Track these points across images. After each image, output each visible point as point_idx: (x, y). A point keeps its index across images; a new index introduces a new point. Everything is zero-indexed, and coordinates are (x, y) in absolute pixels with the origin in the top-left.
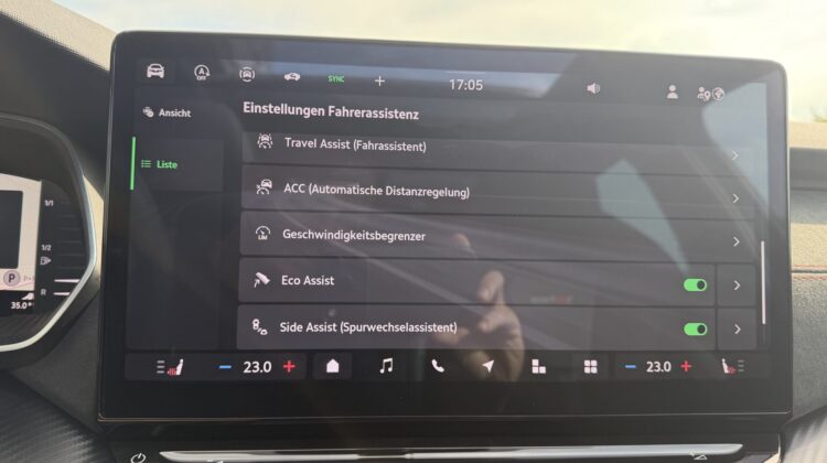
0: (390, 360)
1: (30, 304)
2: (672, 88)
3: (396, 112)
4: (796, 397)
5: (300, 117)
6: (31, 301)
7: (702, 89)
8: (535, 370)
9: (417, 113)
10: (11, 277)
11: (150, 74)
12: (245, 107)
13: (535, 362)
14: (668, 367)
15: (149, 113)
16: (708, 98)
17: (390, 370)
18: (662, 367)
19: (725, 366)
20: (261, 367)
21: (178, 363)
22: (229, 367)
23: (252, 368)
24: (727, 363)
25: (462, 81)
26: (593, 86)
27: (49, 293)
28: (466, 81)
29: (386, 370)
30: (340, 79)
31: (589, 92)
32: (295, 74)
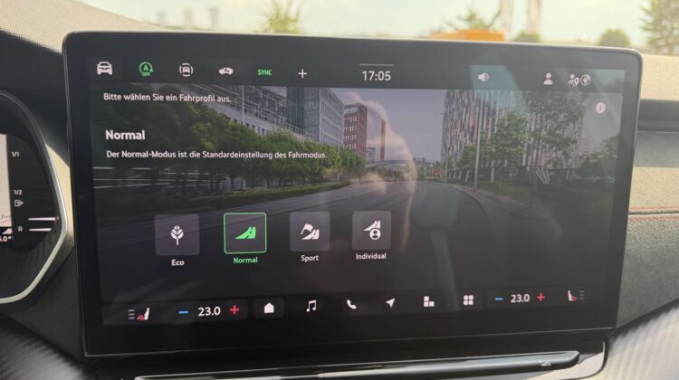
0: (314, 301)
1: (10, 238)
2: (549, 76)
4: (620, 314)
6: (10, 235)
7: (572, 76)
8: (426, 304)
11: (100, 72)
13: (426, 298)
14: (527, 298)
16: (577, 83)
17: (314, 309)
18: (523, 299)
19: (570, 297)
21: (146, 311)
22: (187, 312)
23: (205, 312)
24: (571, 293)
25: (373, 72)
26: (483, 75)
27: (26, 229)
28: (377, 73)
29: (311, 309)
30: (268, 72)
31: (480, 80)
32: (228, 69)
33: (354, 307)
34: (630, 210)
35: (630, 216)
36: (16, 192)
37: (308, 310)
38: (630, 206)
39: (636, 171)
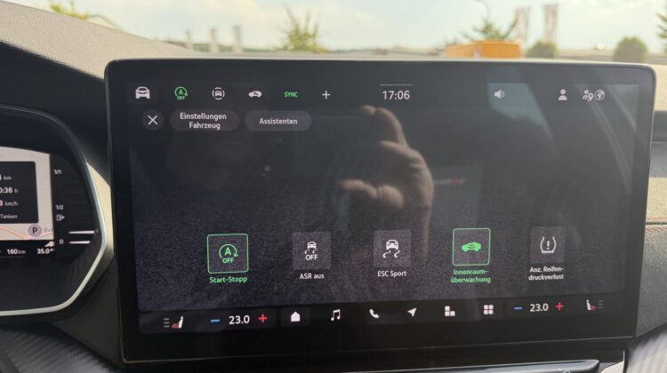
0: (339, 311)
1: (52, 250)
2: (563, 92)
4: (639, 323)
6: (53, 247)
7: (586, 92)
8: (447, 314)
10: (35, 230)
11: (138, 96)
13: (447, 308)
14: (546, 307)
16: (591, 98)
17: (338, 318)
18: (541, 308)
19: (589, 305)
21: (180, 320)
22: (218, 321)
23: (235, 320)
24: (590, 303)
25: (393, 92)
26: (499, 92)
27: (66, 242)
28: (396, 92)
29: (335, 318)
30: (294, 94)
31: (496, 98)
32: (257, 92)
33: (376, 316)
34: (647, 220)
35: (647, 226)
36: (58, 207)
37: (333, 319)
38: (647, 216)
39: (652, 181)
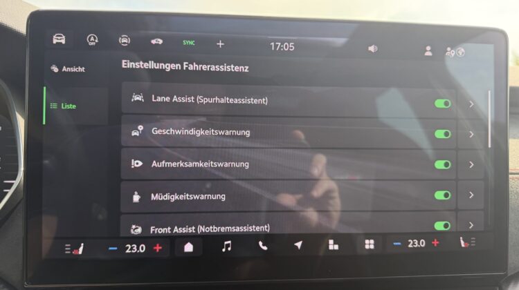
0: (230, 242)
2: (428, 48)
3: (232, 66)
4: (510, 261)
5: (163, 70)
7: (449, 49)
8: (331, 247)
9: (247, 67)
11: (55, 41)
12: (123, 64)
13: (331, 242)
14: (423, 243)
15: (56, 69)
16: (453, 55)
17: (229, 249)
18: (419, 244)
19: (462, 242)
20: (138, 249)
21: (80, 246)
22: (116, 248)
23: (132, 249)
24: (463, 240)
25: (280, 44)
28: (282, 44)
29: (227, 249)
30: (192, 43)
31: (370, 52)
32: (159, 40)
33: (265, 248)
34: (510, 171)
35: (510, 176)
37: (224, 250)
